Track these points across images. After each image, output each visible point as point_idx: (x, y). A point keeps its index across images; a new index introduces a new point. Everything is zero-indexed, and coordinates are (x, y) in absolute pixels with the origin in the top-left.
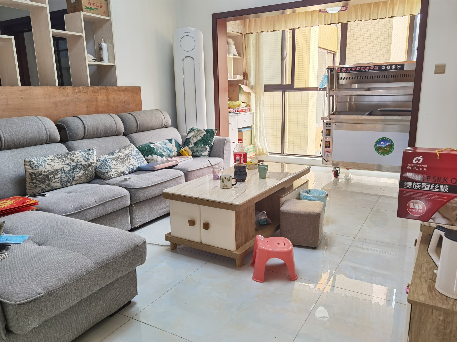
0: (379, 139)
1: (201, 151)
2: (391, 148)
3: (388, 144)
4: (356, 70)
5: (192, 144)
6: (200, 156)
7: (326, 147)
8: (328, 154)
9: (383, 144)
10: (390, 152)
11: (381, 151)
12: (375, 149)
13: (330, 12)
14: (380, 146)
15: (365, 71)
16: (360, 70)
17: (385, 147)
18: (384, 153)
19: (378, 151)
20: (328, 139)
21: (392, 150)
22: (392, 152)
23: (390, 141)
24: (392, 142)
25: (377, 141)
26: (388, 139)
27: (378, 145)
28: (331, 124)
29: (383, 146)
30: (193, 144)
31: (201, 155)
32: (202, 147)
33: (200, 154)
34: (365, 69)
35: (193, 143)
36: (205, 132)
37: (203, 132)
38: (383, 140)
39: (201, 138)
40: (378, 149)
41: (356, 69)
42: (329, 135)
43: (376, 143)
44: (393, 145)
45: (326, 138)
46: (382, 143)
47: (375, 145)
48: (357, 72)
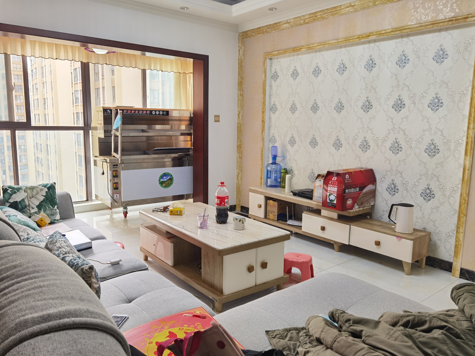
0: (162, 175)
1: (53, 215)
2: (171, 181)
3: (169, 177)
4: (131, 113)
5: (33, 208)
6: (54, 222)
7: (115, 189)
8: (117, 196)
9: (165, 179)
10: (171, 185)
11: (164, 185)
12: (160, 183)
13: (97, 53)
14: (163, 180)
15: (139, 114)
16: (135, 113)
17: (167, 181)
18: (166, 186)
19: (162, 185)
20: (116, 180)
21: (172, 183)
22: (172, 184)
23: (171, 175)
24: (172, 176)
25: (161, 176)
26: (169, 173)
27: (161, 180)
28: (117, 165)
29: (166, 180)
30: (36, 208)
31: (55, 220)
32: (51, 209)
33: (53, 219)
34: (139, 112)
35: (35, 206)
36: (44, 189)
37: (42, 190)
38: (165, 175)
39: (44, 198)
40: (162, 183)
41: (131, 111)
42: (117, 176)
43: (160, 178)
44: (173, 178)
45: (114, 180)
46: (164, 177)
47: (159, 180)
48: (132, 114)
